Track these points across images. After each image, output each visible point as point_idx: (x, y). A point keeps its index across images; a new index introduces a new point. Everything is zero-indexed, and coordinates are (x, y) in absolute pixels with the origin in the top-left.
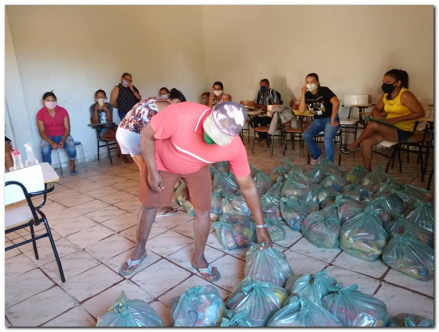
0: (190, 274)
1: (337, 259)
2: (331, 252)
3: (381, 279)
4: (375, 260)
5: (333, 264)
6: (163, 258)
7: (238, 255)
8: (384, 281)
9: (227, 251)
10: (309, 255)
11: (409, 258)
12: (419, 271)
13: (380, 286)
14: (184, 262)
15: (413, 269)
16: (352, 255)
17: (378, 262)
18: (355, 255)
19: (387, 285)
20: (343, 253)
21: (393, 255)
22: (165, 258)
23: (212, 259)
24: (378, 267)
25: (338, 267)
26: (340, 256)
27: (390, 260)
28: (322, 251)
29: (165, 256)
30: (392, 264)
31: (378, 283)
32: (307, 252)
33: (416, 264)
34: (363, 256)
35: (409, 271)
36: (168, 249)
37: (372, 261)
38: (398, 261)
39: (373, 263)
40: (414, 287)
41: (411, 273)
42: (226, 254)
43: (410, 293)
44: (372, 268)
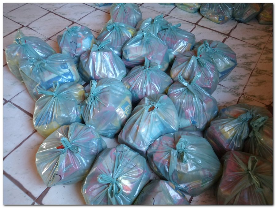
0: (72, 23)
1: (171, 12)
2: (169, 7)
3: (196, 24)
4: (195, 12)
5: (168, 15)
6: (50, 12)
7: (106, 10)
8: (198, 25)
9: (97, 7)
10: (154, 9)
11: (216, 9)
12: (219, 18)
13: (195, 28)
14: (66, 15)
15: (216, 16)
16: (181, 9)
17: (197, 14)
18: (184, 9)
19: (199, 27)
20: (176, 8)
21: (207, 8)
22: (52, 12)
23: (87, 12)
24: (196, 16)
25: (171, 17)
26: (174, 10)
27: (204, 11)
28: (163, 7)
29: (52, 11)
30: (205, 14)
31: (194, 26)
32: (153, 8)
33: (219, 13)
34: (189, 9)
35: (213, 18)
36: (53, 5)
37: (193, 13)
38: (209, 12)
39: (194, 14)
40: (214, 28)
41: (215, 19)
42: (97, 9)
43: (211, 31)
44: (192, 17)
